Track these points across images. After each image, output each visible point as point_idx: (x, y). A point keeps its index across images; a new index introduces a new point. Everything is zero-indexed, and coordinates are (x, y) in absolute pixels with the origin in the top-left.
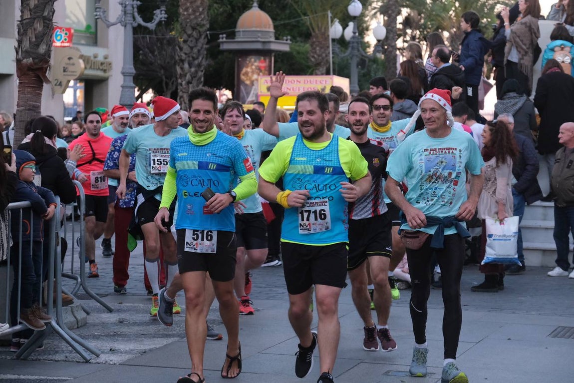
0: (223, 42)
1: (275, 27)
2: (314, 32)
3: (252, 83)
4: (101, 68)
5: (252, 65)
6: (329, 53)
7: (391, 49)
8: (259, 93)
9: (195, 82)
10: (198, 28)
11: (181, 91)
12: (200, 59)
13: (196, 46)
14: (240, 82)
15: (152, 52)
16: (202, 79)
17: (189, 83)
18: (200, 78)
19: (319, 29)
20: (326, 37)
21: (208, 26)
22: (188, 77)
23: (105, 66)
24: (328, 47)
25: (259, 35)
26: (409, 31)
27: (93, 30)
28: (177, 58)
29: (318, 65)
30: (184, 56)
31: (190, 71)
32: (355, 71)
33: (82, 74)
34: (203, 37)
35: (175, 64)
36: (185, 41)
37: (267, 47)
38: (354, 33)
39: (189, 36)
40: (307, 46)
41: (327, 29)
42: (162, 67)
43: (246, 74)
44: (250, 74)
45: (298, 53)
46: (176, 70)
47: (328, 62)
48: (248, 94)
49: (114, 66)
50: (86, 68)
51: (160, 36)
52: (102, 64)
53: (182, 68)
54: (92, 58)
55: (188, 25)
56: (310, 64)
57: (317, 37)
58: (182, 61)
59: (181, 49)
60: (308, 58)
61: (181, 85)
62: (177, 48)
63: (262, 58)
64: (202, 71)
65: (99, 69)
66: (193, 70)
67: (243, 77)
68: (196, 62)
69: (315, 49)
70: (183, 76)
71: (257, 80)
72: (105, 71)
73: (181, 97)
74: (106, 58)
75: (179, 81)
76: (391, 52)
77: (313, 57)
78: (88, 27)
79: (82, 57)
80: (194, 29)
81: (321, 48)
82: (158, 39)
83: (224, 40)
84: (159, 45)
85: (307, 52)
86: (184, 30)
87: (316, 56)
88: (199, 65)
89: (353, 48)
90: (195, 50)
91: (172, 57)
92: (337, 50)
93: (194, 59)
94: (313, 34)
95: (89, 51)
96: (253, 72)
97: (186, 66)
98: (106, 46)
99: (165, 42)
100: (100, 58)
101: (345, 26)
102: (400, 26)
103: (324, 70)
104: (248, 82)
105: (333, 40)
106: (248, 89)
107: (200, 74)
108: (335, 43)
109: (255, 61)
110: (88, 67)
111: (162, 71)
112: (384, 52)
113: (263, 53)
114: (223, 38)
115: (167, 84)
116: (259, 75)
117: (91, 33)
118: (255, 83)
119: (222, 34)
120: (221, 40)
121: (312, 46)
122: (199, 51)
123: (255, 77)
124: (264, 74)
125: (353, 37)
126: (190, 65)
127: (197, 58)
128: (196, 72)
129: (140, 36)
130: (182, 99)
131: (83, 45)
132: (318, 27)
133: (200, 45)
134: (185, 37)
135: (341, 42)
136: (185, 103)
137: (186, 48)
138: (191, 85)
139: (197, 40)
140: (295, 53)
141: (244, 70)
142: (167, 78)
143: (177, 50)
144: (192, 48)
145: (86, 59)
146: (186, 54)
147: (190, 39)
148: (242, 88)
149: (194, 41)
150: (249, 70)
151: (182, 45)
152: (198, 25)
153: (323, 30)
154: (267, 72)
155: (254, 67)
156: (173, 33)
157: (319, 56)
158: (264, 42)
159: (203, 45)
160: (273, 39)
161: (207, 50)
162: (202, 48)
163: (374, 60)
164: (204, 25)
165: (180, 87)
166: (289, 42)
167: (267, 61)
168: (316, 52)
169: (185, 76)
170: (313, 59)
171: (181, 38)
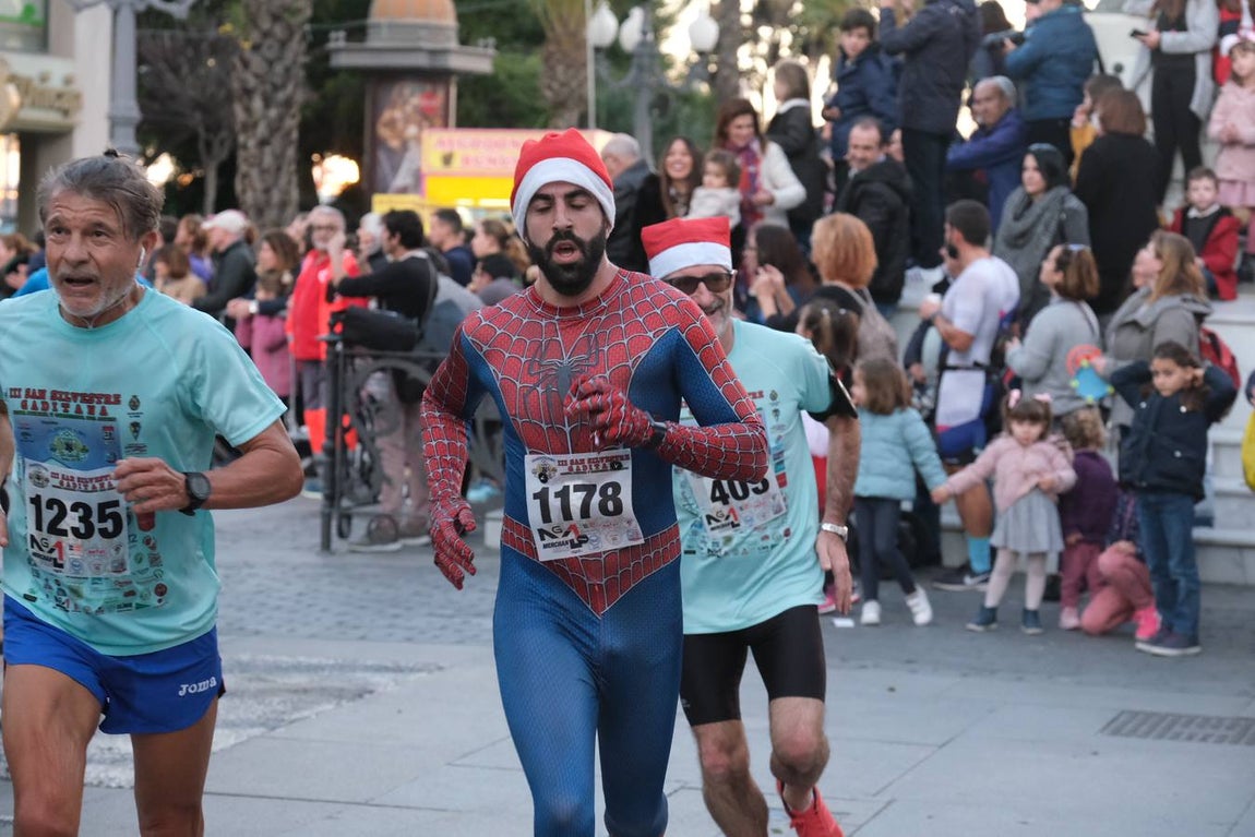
0: (338, 51)
1: (461, 17)
2: (553, 29)
3: (405, 146)
4: (57, 104)
5: (405, 102)
6: (586, 78)
7: (726, 72)
8: (425, 169)
9: (277, 142)
10: (286, 16)
11: (246, 160)
12: (290, 88)
13: (280, 58)
14: (377, 142)
15: (175, 70)
16: (295, 135)
17: (263, 143)
18: (288, 134)
19: (565, 25)
20: (580, 44)
21: (308, 12)
22: (262, 130)
23: (67, 101)
24: (584, 65)
25: (423, 33)
26: (765, 32)
27: (38, 16)
28: (236, 85)
29: (560, 105)
30: (252, 82)
31: (265, 117)
32: (644, 121)
33: (14, 118)
34: (297, 37)
35: (230, 98)
36: (256, 48)
37: (441, 62)
38: (644, 33)
39: (266, 35)
40: (534, 61)
41: (582, 23)
42: (199, 106)
43: (392, 124)
44: (400, 125)
45: (511, 77)
46: (232, 114)
47: (583, 100)
48: (395, 169)
49: (87, 101)
50: (22, 105)
51: (193, 34)
52: (60, 96)
53: (248, 110)
54: (36, 83)
55: (264, 8)
56: (540, 104)
57: (558, 42)
58: (248, 92)
59: (246, 64)
60: (535, 90)
61: (245, 147)
62: (236, 61)
63: (428, 88)
64: (294, 116)
65: (51, 107)
66: (273, 113)
67: (383, 132)
68: (281, 96)
69: (552, 69)
70: (249, 127)
71: (418, 139)
72: (66, 113)
73: (245, 176)
74: (68, 81)
75: (241, 138)
76: (726, 79)
77: (550, 87)
78: (28, 10)
79: (13, 79)
80: (276, 18)
81: (569, 67)
82: (189, 42)
83: (342, 44)
84: (190, 52)
85: (534, 76)
86: (253, 21)
87: (555, 85)
88: (288, 103)
89: (641, 69)
90: (279, 68)
91: (221, 83)
92: (604, 73)
93: (276, 88)
94: (549, 34)
95: (28, 65)
96: (407, 121)
97: (257, 104)
98: (67, 53)
99: (204, 47)
100: (56, 83)
101: (622, 17)
102: (746, 20)
103: (574, 116)
104: (394, 143)
105: (598, 50)
106: (397, 158)
107: (291, 123)
108: (601, 56)
109: (412, 95)
110: (28, 101)
111: (198, 116)
112: (712, 79)
113: (433, 76)
114: (337, 39)
115: (209, 145)
116: (420, 128)
117: (34, 24)
118: (412, 145)
119: (337, 30)
120: (332, 45)
121: (547, 59)
122: (287, 70)
123: (412, 130)
124: (432, 126)
125: (643, 44)
126: (267, 103)
127: (283, 86)
128: (281, 118)
129: (148, 32)
130: (247, 182)
131: (13, 50)
132: (561, 18)
133: (289, 56)
134: (255, 36)
135: (614, 54)
136: (254, 190)
137: (257, 63)
138: (268, 150)
139: (283, 44)
140: (502, 77)
141: (387, 115)
142: (208, 129)
143: (234, 67)
144: (270, 63)
145: (24, 86)
146: (257, 76)
147: (269, 42)
148: (382, 156)
149: (276, 46)
150: (397, 114)
151: (248, 54)
152: (287, 9)
153: (572, 26)
154: (438, 121)
155: (409, 109)
156: (227, 28)
157: (563, 85)
158: (433, 53)
159: (296, 56)
160: (453, 44)
161: (306, 67)
162: (294, 62)
163: (687, 98)
164: (297, 11)
165: (241, 154)
166: (491, 51)
167: (440, 94)
168: (553, 78)
169: (255, 125)
170: (548, 94)
171: (246, 39)
